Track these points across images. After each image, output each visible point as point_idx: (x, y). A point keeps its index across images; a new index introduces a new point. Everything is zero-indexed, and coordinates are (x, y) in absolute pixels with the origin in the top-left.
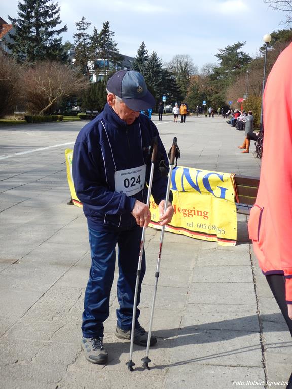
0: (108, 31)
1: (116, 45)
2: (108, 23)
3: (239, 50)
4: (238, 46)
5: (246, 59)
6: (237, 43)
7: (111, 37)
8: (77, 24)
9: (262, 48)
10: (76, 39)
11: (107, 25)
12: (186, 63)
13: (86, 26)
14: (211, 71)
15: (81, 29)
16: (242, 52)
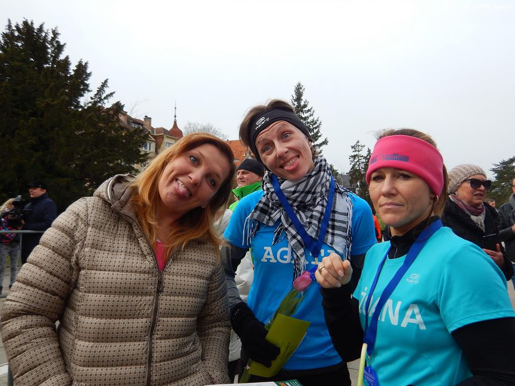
8: (352, 147)
10: (352, 159)
13: (360, 148)
15: (356, 151)
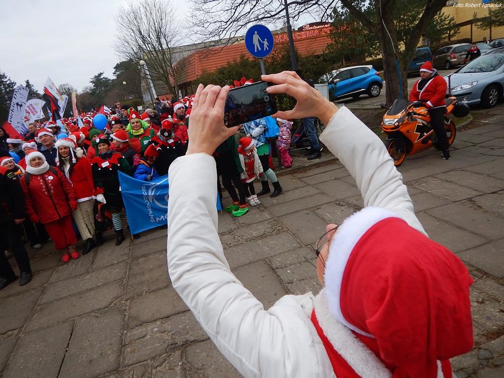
0: (30, 85)
1: (37, 91)
2: (28, 81)
3: (102, 77)
4: (101, 74)
5: (107, 80)
6: (99, 73)
7: (32, 88)
9: (114, 73)
11: (27, 82)
12: (68, 88)
14: (88, 91)
16: (104, 78)
